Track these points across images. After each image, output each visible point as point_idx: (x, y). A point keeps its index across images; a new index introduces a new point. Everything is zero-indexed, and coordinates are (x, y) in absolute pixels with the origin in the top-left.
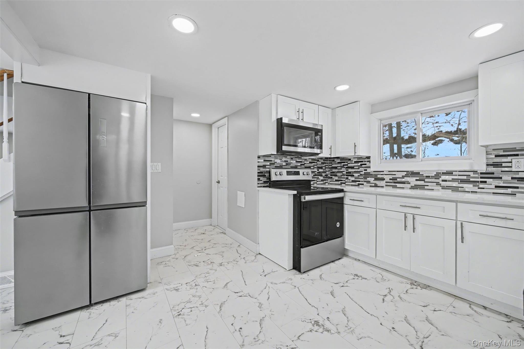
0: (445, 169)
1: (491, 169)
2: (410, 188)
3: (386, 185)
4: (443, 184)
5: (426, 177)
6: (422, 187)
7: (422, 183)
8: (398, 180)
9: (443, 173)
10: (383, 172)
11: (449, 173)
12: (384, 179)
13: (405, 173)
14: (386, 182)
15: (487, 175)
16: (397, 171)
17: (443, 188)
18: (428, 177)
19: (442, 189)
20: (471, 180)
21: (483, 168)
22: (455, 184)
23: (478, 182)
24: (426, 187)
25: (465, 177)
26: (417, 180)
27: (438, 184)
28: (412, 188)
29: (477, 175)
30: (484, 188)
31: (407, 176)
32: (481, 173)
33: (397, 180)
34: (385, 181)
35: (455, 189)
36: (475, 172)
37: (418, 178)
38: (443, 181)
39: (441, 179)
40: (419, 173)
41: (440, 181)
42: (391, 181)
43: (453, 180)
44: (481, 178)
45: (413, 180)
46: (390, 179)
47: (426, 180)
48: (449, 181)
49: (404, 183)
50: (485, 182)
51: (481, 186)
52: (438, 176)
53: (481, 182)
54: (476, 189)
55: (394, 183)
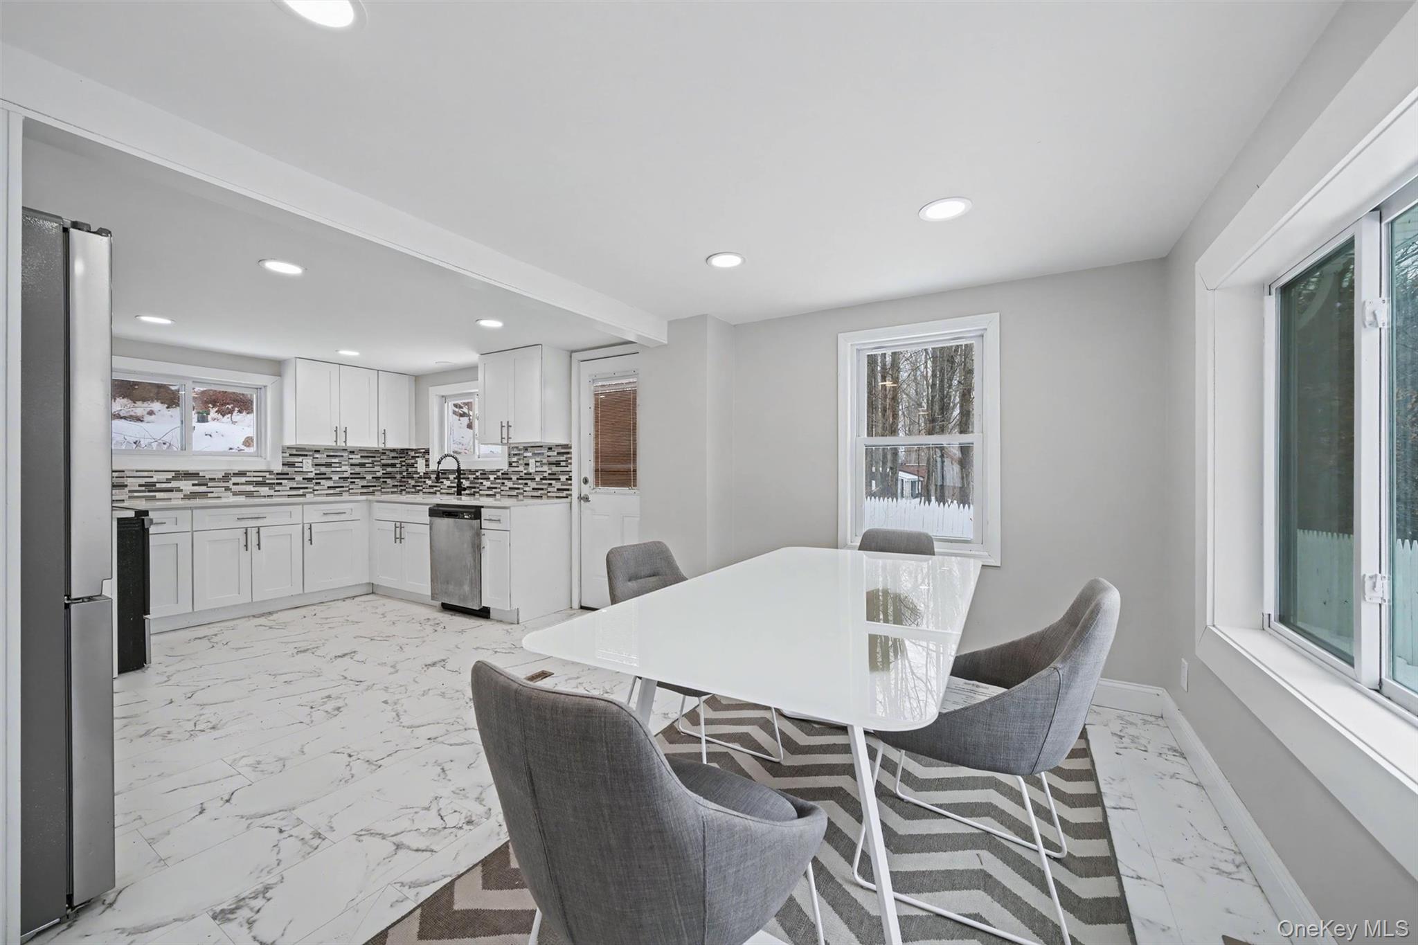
0: (237, 468)
1: (286, 469)
2: (182, 498)
3: (130, 497)
4: (235, 488)
5: (210, 479)
6: (203, 495)
7: (203, 489)
8: (158, 486)
9: (234, 474)
10: (124, 471)
11: (242, 474)
12: (126, 486)
13: (173, 474)
14: (130, 491)
15: (282, 475)
16: (155, 471)
17: (235, 494)
18: (212, 479)
19: (233, 495)
20: (267, 481)
21: (278, 468)
22: (251, 488)
23: (274, 484)
24: (210, 495)
25: (261, 479)
26: (193, 485)
27: (227, 489)
28: (186, 497)
29: (273, 476)
30: (279, 491)
31: (174, 479)
32: (277, 474)
33: (155, 486)
34: (127, 489)
35: (249, 494)
36: (271, 472)
37: (196, 482)
38: (234, 484)
39: (231, 482)
40: (198, 474)
41: (230, 484)
42: (143, 488)
43: (248, 483)
44: (277, 479)
45: (187, 486)
46: (140, 486)
47: (210, 484)
48: (242, 484)
49: (170, 490)
50: (281, 484)
51: (277, 488)
52: (226, 477)
53: (278, 484)
54: (272, 492)
55: (149, 491)
